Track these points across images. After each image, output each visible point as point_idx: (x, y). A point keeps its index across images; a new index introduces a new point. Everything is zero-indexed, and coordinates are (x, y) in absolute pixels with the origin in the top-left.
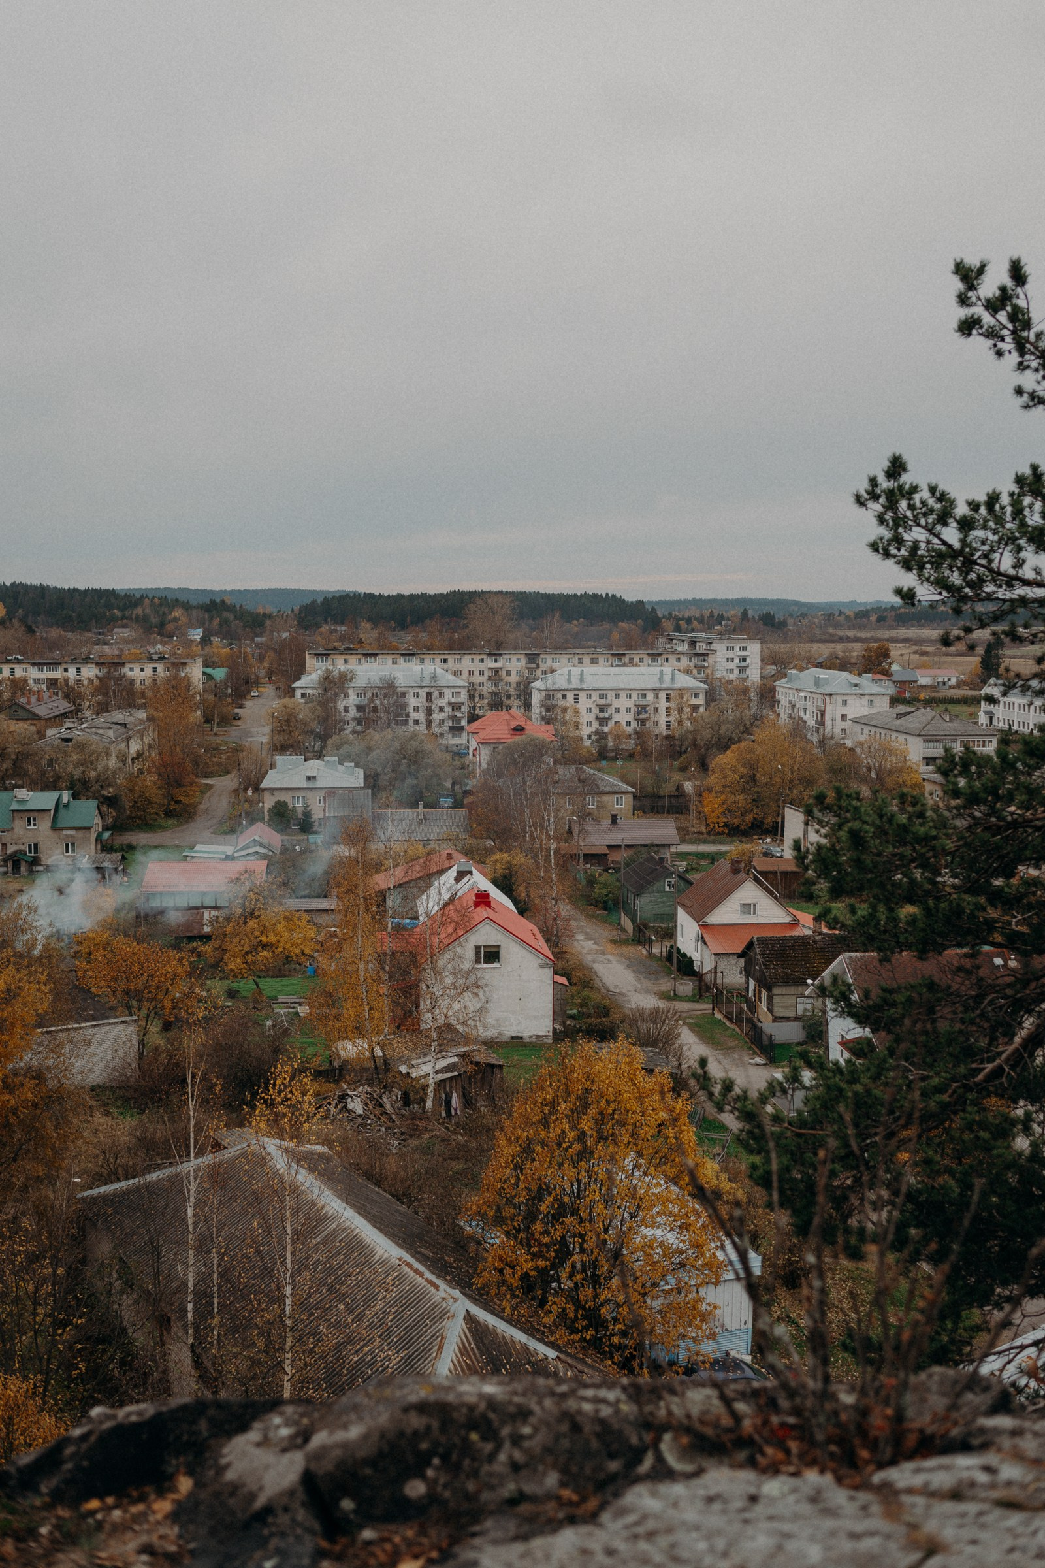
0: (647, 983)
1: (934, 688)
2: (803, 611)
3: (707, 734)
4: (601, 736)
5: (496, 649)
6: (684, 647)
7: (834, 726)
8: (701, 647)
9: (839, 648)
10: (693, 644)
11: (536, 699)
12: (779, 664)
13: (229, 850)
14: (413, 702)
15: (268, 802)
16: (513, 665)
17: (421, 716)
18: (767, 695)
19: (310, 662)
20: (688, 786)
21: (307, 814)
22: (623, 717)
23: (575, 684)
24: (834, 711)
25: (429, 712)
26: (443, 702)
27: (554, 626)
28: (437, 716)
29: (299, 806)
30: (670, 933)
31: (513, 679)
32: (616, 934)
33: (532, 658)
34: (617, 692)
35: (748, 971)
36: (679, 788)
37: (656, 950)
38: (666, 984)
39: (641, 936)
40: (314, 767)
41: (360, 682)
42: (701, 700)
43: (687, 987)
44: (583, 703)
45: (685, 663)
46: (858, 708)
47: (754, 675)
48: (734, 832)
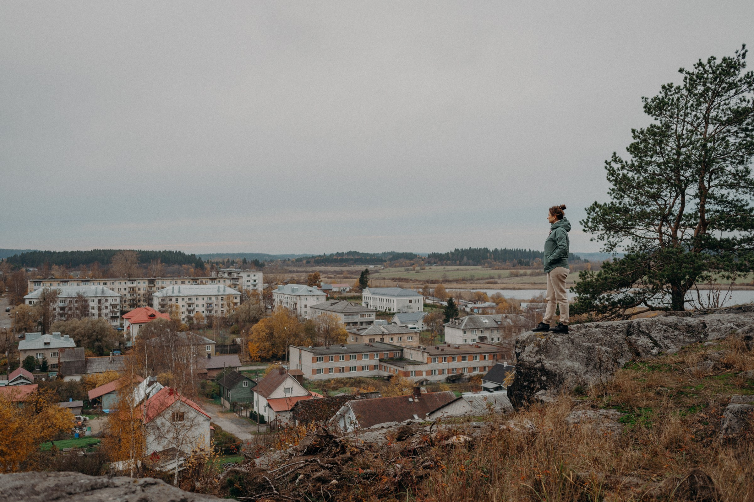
0: (243, 429)
1: (340, 292)
2: (272, 259)
3: (243, 316)
4: (190, 319)
5: (131, 278)
6: (226, 275)
7: (301, 310)
8: (235, 275)
9: (294, 275)
10: (230, 274)
11: (156, 302)
12: (270, 283)
13: (6, 382)
14: (91, 304)
15: (22, 357)
16: (142, 285)
17: (96, 311)
18: (268, 297)
19: (31, 286)
20: (238, 340)
21: (45, 363)
22: (200, 309)
23: (176, 293)
24: (301, 304)
25: (100, 309)
26: (108, 304)
27: (157, 267)
28: (104, 311)
29: (40, 358)
30: (250, 405)
31: (142, 292)
32: (221, 409)
33: (152, 282)
34: (197, 297)
35: (294, 418)
36: (234, 341)
37: (244, 414)
38: (254, 428)
39: (234, 408)
40: (47, 337)
41: (63, 295)
42: (238, 300)
43: (263, 428)
44: (180, 303)
45: (228, 282)
46: (312, 302)
47: (260, 287)
48: (264, 360)
